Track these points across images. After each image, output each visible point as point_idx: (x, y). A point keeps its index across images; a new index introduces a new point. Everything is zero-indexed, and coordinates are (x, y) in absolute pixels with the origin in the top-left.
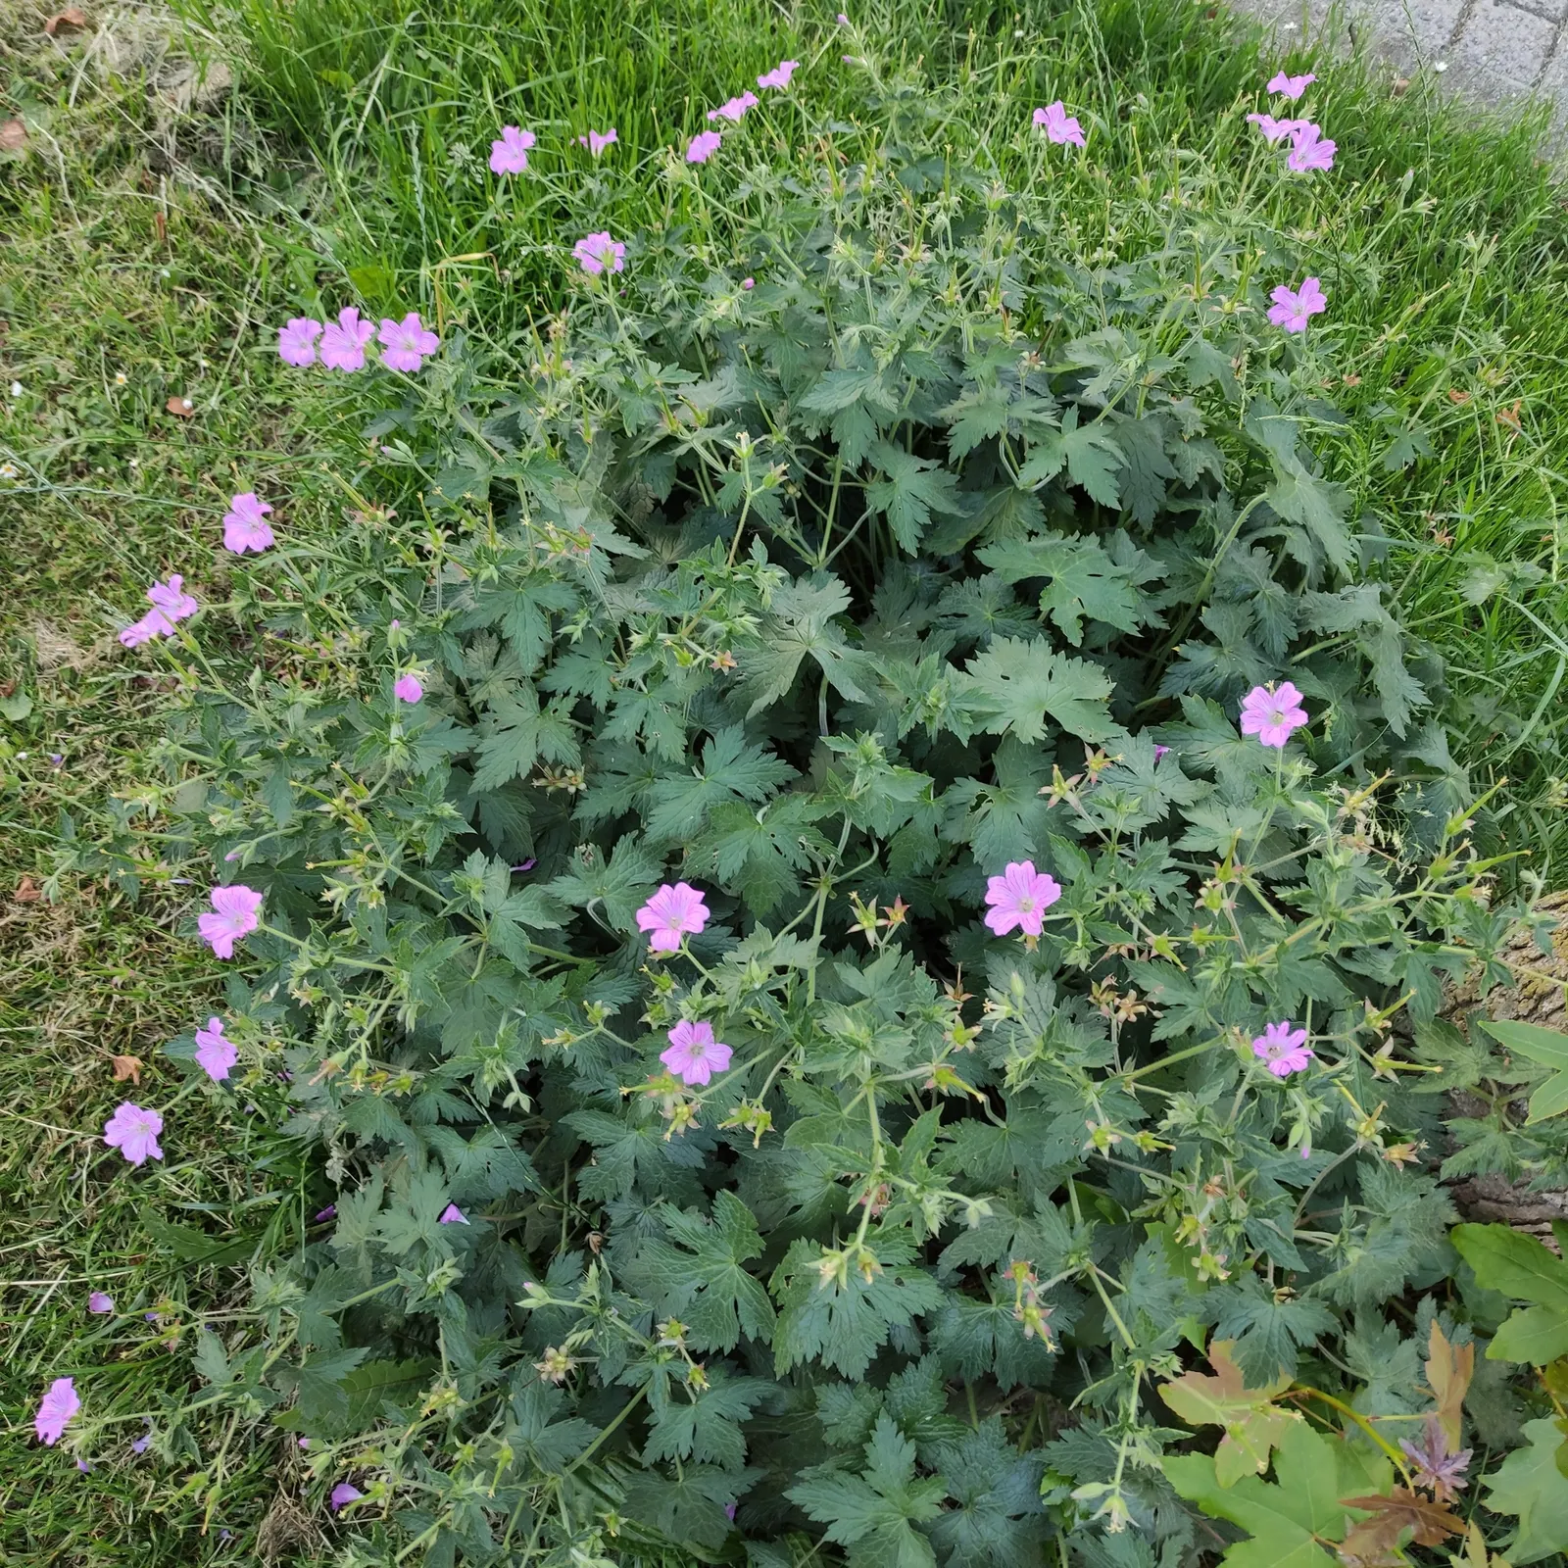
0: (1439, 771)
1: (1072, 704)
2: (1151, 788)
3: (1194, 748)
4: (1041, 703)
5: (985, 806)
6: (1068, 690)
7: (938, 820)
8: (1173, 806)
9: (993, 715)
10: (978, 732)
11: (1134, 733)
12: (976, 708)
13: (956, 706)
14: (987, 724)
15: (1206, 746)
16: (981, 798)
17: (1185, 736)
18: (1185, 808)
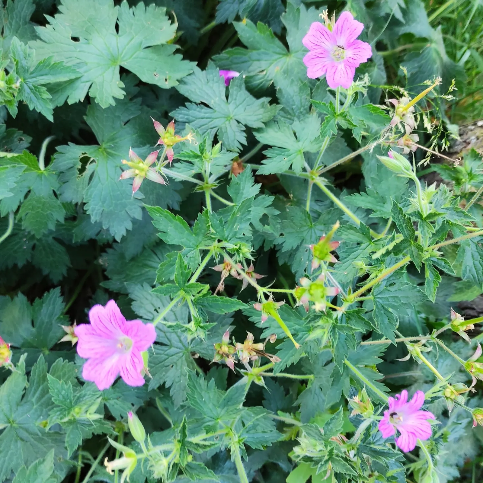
0: (425, 40)
1: (142, 53)
2: (227, 117)
3: (255, 68)
4: (114, 59)
5: (90, 167)
6: (137, 39)
7: (55, 186)
8: (249, 131)
9: (71, 82)
10: (60, 103)
11: (202, 66)
12: (52, 79)
13: (32, 81)
14: (68, 92)
15: (263, 64)
16: (85, 161)
17: (245, 58)
18: (259, 130)
